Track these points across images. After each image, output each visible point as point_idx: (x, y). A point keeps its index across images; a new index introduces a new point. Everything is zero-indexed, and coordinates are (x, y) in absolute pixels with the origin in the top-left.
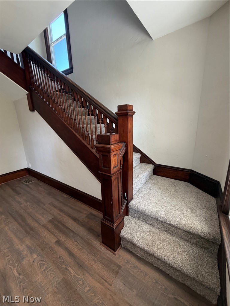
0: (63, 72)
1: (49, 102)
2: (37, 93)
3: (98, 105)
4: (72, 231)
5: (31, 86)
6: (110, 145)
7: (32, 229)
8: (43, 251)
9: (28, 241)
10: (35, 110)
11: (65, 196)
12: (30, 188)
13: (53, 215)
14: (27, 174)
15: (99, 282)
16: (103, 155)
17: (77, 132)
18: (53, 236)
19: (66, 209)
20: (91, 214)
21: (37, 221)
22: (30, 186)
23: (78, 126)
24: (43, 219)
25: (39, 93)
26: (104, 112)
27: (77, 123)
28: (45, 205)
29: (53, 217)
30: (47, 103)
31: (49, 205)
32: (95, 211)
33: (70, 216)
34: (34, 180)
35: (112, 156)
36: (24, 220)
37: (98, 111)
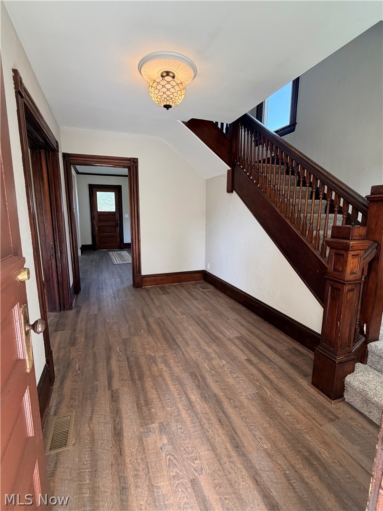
0: (276, 132)
1: (258, 181)
2: (243, 169)
3: (337, 185)
4: (267, 357)
5: (236, 159)
6: (349, 239)
7: (217, 338)
8: (232, 361)
9: (214, 347)
10: (234, 191)
11: (255, 317)
12: (207, 295)
13: (241, 333)
14: (202, 278)
15: (303, 415)
16: (336, 254)
17: (294, 223)
18: (242, 353)
19: (257, 332)
20: (295, 349)
21: (221, 333)
22: (207, 293)
23: (296, 215)
24: (228, 333)
25: (246, 168)
26: (346, 194)
27: (296, 211)
28: (228, 319)
29: (240, 335)
30: (255, 181)
31: (234, 321)
32: (302, 348)
33: (262, 341)
34: (211, 288)
35: (350, 256)
36: (206, 326)
37: (336, 193)
